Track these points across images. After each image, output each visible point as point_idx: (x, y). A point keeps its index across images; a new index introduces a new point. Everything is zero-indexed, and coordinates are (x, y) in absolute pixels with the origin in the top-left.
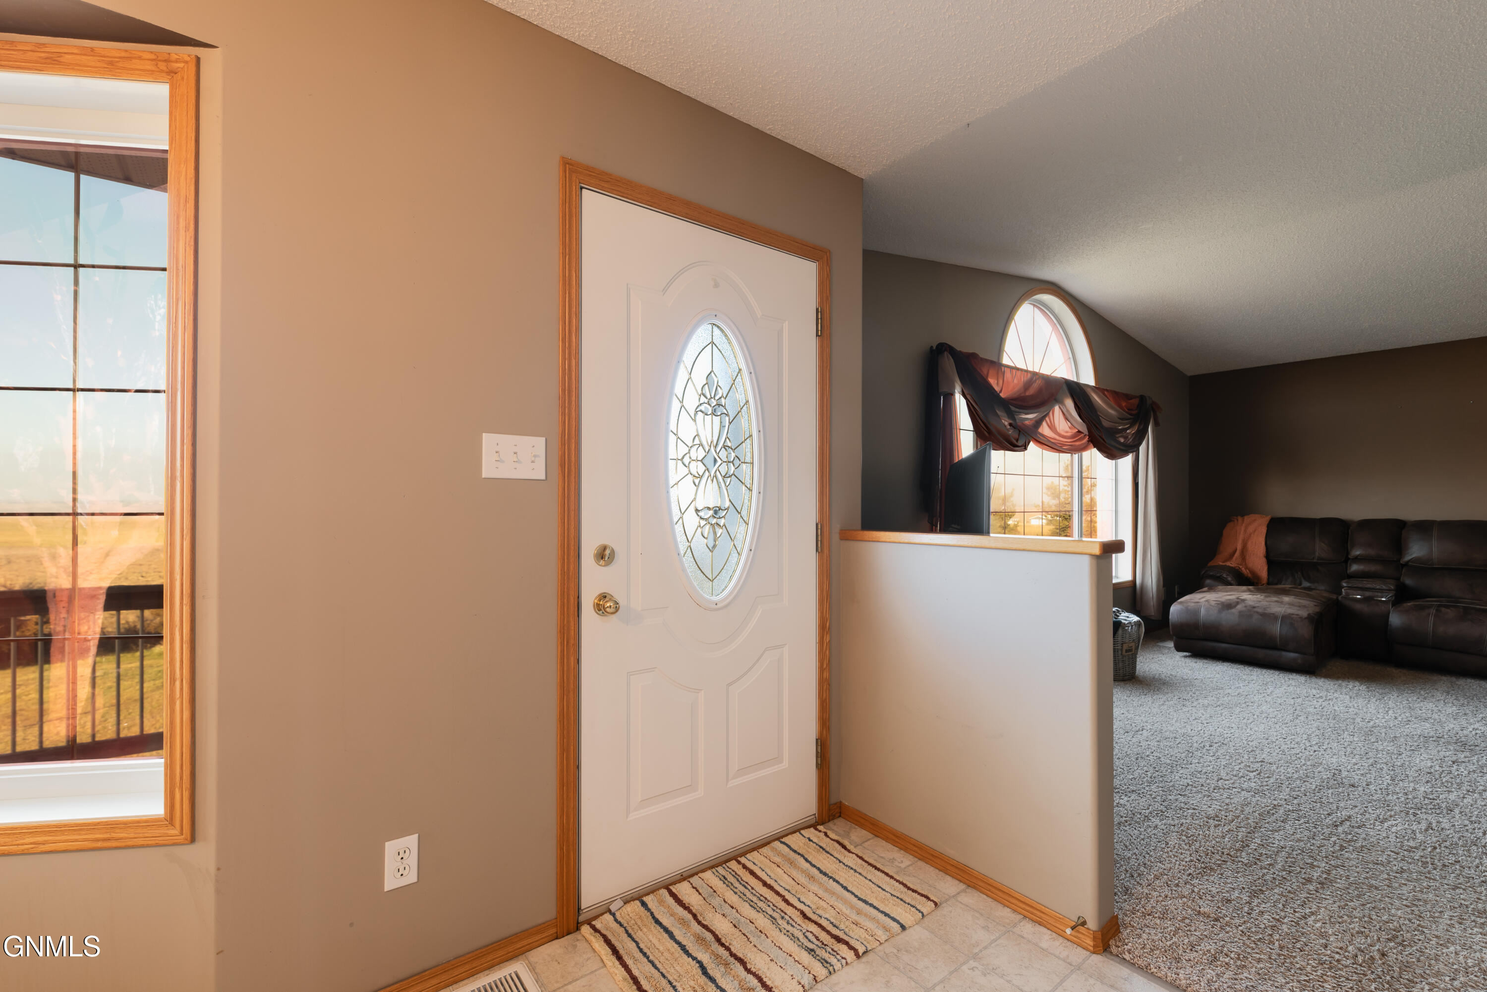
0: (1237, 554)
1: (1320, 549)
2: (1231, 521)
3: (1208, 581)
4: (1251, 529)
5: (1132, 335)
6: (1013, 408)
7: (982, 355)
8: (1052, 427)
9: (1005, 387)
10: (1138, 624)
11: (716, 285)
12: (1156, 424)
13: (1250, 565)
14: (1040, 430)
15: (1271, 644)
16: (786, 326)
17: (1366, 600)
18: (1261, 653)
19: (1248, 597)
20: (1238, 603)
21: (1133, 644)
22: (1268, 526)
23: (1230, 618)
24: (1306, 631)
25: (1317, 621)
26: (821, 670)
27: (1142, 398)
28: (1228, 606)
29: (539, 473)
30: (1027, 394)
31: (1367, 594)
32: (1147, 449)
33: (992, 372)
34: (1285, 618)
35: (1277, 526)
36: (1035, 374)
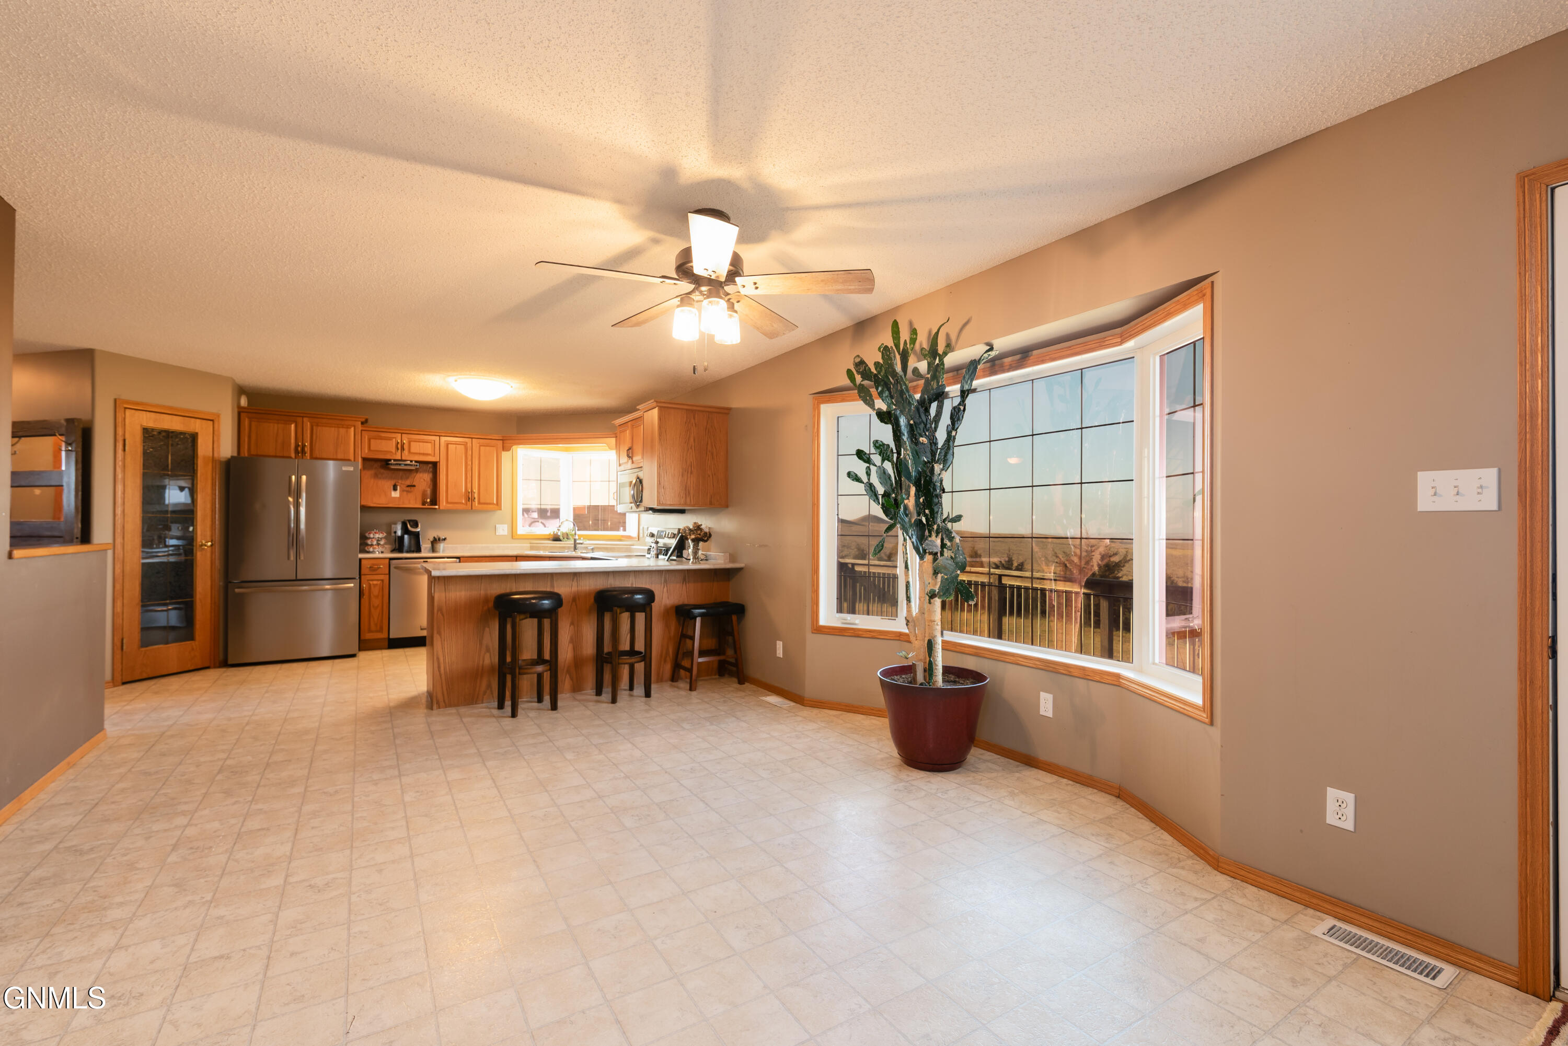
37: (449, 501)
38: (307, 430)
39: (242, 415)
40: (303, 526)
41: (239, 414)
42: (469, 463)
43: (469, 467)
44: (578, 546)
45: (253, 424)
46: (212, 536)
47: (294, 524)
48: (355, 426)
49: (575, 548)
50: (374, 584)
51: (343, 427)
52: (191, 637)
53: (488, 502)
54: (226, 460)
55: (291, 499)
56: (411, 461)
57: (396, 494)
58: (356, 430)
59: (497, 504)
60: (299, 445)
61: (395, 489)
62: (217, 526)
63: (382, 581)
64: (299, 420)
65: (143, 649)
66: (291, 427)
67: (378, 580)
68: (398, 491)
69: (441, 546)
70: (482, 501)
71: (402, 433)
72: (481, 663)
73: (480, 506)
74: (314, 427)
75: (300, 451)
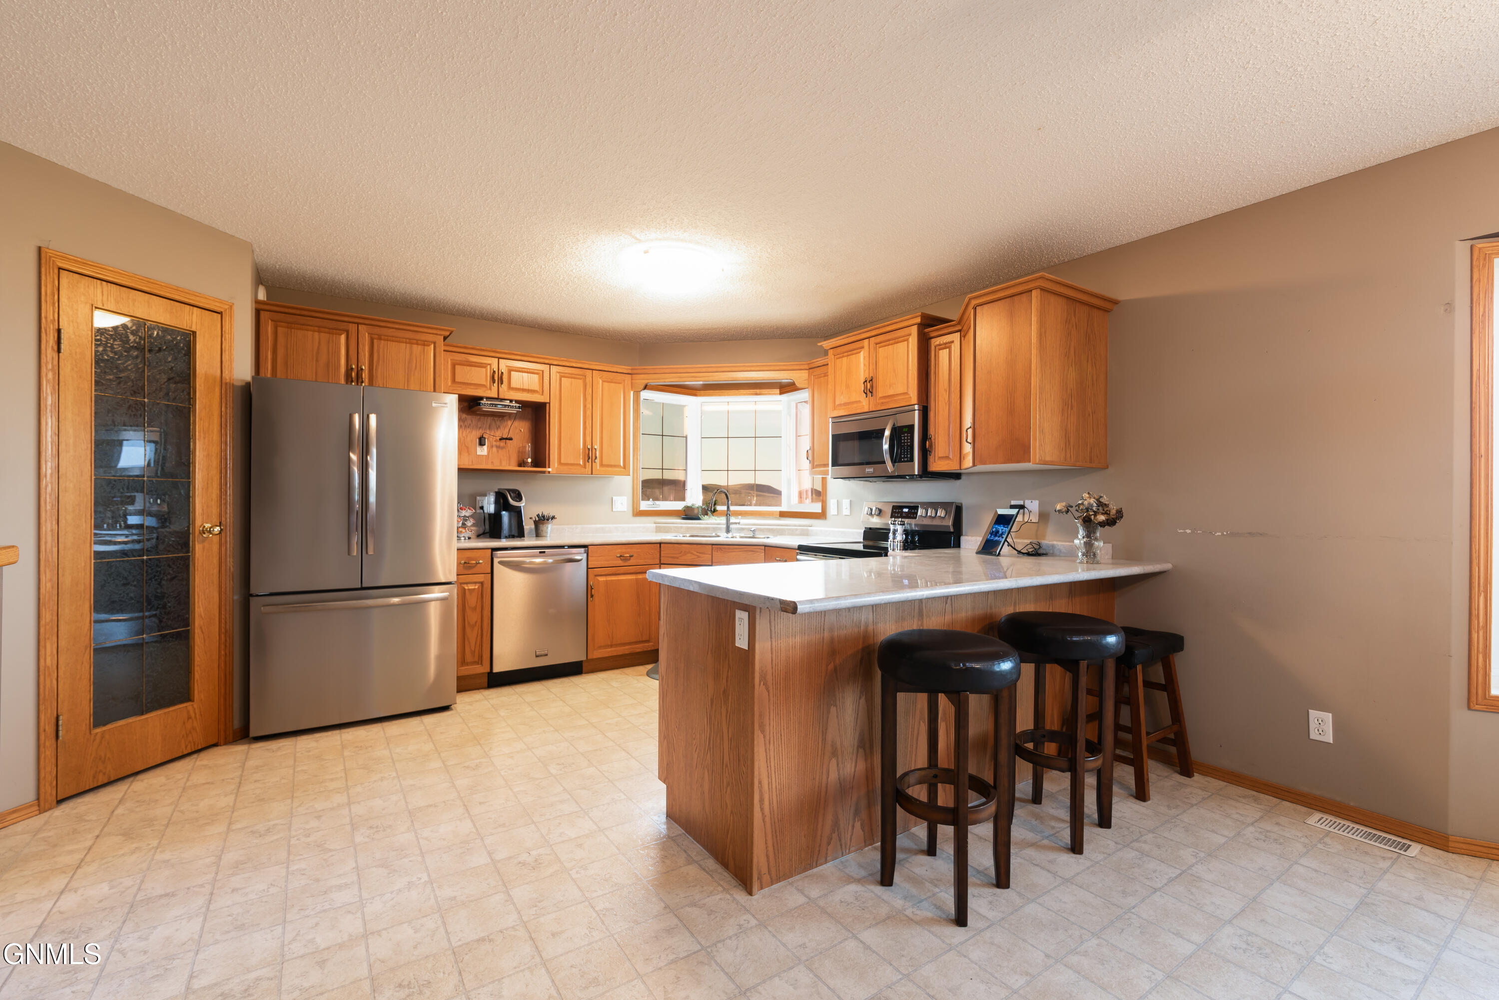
37: (562, 461)
38: (364, 346)
39: (263, 315)
40: (372, 498)
41: (258, 313)
42: (589, 406)
43: (589, 413)
44: (732, 526)
45: (280, 330)
46: (220, 516)
47: (359, 495)
48: (435, 343)
49: (728, 530)
50: (469, 589)
51: (417, 344)
52: (185, 696)
53: (613, 463)
54: (244, 384)
55: (354, 457)
56: (511, 401)
57: (483, 451)
58: (437, 350)
59: (624, 467)
60: (352, 369)
61: (481, 443)
62: (229, 499)
63: (482, 583)
64: (352, 328)
65: (99, 730)
66: (340, 340)
67: (475, 583)
68: (485, 447)
69: (549, 528)
70: (605, 462)
71: (499, 358)
72: (824, 780)
73: (603, 469)
74: (375, 341)
75: (353, 377)
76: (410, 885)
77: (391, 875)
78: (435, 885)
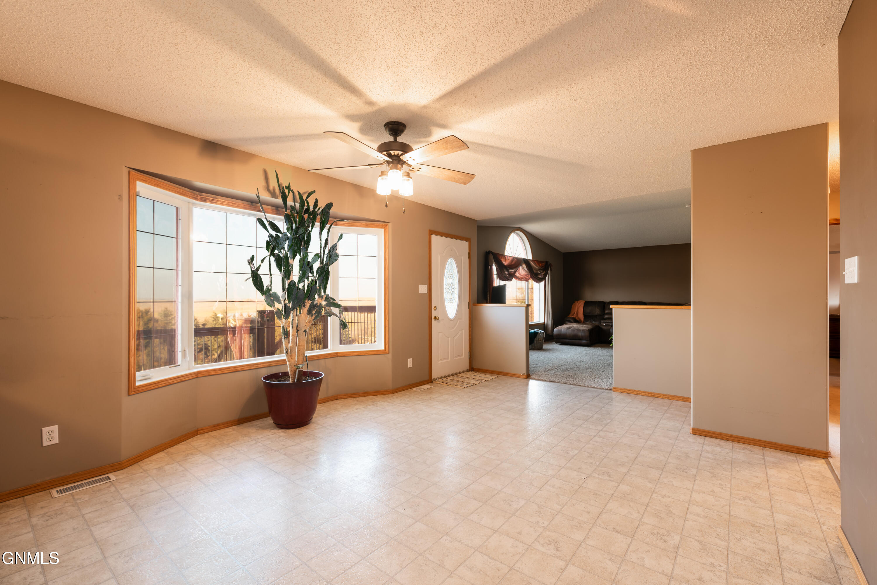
0: (575, 313)
1: (597, 311)
2: (574, 302)
3: (567, 322)
4: (579, 305)
5: (544, 241)
6: (508, 269)
7: (499, 253)
8: (519, 273)
9: (506, 263)
10: (543, 333)
11: (451, 250)
12: (551, 270)
13: (579, 317)
14: (516, 274)
15: (580, 338)
16: (463, 257)
17: (606, 325)
18: (577, 341)
19: (575, 325)
20: (572, 327)
21: (542, 339)
22: (584, 304)
23: (569, 332)
24: (587, 334)
25: (591, 331)
26: (470, 336)
27: (546, 262)
28: (569, 328)
29: (426, 292)
30: (512, 264)
31: (607, 324)
32: (548, 278)
33: (502, 258)
34: (583, 330)
35: (587, 304)
36: (514, 257)
76: (664, 496)
77: (669, 506)
78: (653, 490)
